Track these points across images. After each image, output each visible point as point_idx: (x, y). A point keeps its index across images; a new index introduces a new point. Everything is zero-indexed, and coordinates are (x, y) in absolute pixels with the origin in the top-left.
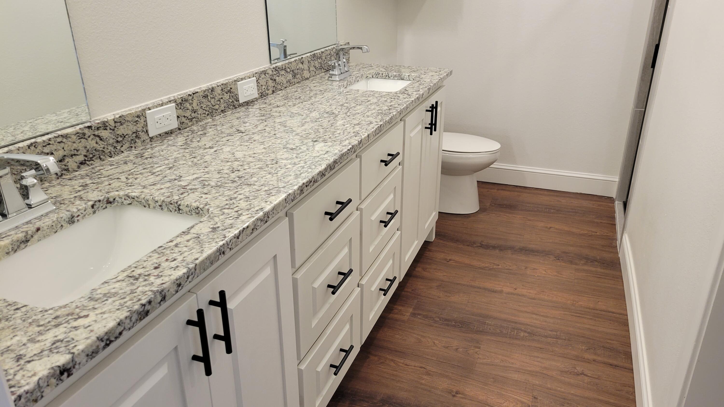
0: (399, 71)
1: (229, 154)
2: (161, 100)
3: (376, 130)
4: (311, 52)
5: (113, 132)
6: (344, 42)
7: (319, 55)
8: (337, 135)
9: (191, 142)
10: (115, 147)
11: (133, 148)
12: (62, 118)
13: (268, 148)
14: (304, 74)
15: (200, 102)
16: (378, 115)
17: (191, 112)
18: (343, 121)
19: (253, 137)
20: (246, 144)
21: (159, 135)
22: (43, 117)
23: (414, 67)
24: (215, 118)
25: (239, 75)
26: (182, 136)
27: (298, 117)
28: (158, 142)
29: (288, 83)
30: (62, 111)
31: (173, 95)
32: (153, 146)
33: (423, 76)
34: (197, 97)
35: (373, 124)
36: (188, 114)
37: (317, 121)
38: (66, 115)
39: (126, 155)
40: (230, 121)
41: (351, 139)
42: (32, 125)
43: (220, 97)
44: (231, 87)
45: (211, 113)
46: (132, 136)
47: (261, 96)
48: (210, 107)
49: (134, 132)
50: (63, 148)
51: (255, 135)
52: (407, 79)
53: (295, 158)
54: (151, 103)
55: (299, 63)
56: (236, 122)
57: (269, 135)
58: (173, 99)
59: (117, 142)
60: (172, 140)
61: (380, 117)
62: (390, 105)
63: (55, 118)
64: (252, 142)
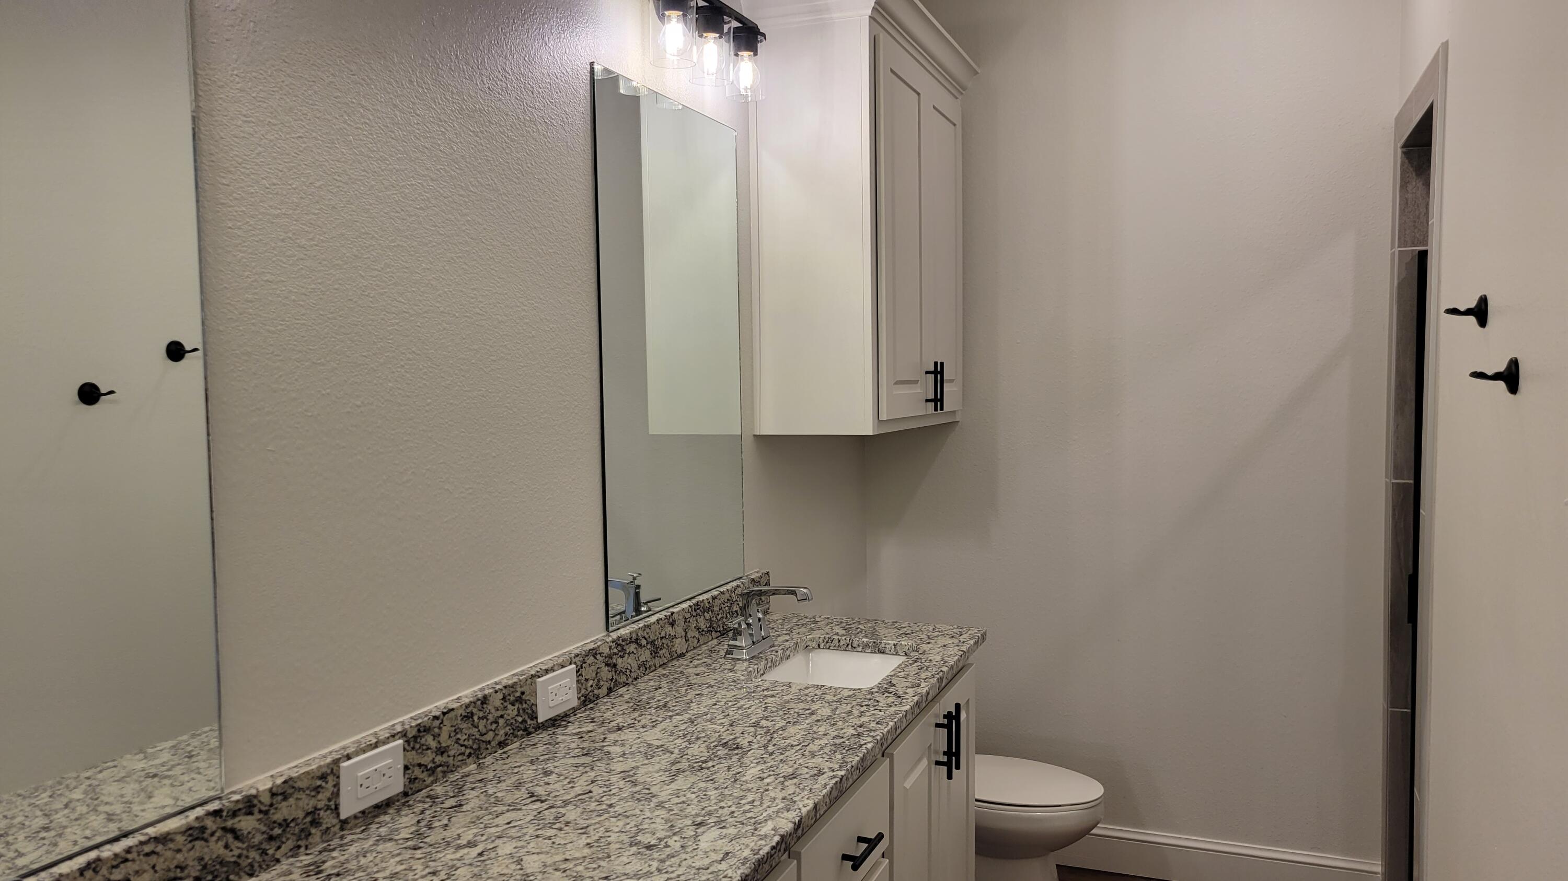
0: (874, 634)
1: (511, 861)
2: (375, 734)
3: (831, 792)
4: (690, 599)
5: (266, 817)
6: (758, 572)
7: (707, 605)
8: (747, 807)
9: (430, 828)
10: (264, 852)
11: (302, 849)
12: (155, 766)
13: (596, 844)
14: (676, 646)
15: (455, 731)
16: (835, 752)
17: (436, 752)
18: (759, 768)
19: (564, 815)
20: (548, 834)
21: (360, 812)
22: (116, 763)
23: (906, 624)
24: (484, 760)
25: (542, 663)
26: (411, 812)
27: (663, 757)
28: (358, 830)
29: (642, 669)
30: (158, 745)
31: (401, 719)
32: (346, 841)
33: (925, 647)
34: (451, 719)
35: (825, 776)
36: (427, 759)
37: (702, 769)
38: (165, 757)
39: (285, 867)
40: (516, 770)
41: (778, 819)
42: (90, 786)
43: (499, 713)
44: (523, 689)
45: (476, 752)
46: (305, 821)
47: (584, 701)
48: (476, 739)
49: (309, 811)
50: (154, 867)
51: (570, 807)
52: (892, 651)
53: (656, 873)
54: (354, 743)
55: (667, 626)
56: (528, 773)
57: (599, 808)
58: (399, 728)
59: (271, 838)
60: (388, 823)
61: (840, 757)
62: (858, 723)
63: (142, 765)
64: (563, 826)
